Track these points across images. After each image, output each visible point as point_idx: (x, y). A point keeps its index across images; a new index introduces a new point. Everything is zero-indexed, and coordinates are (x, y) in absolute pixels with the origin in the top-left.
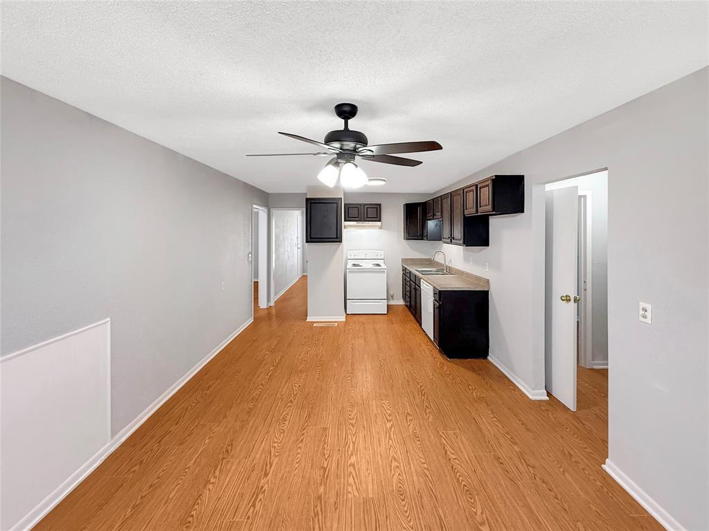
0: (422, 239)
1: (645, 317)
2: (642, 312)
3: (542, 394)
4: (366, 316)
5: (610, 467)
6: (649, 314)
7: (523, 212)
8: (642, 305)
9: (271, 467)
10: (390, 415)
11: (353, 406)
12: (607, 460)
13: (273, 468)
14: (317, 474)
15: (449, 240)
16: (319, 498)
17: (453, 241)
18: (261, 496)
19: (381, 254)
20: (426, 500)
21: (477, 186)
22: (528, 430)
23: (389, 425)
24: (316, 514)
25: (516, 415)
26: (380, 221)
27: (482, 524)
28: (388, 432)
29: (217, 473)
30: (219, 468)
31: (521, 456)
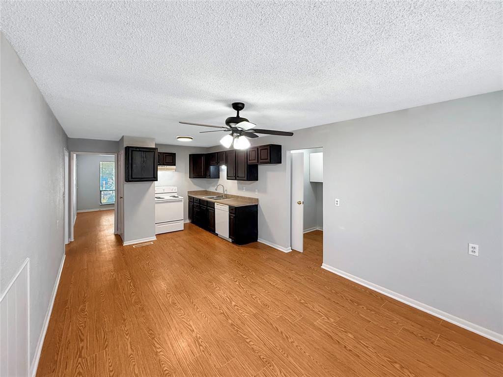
0: (205, 178)
1: (337, 204)
2: (336, 202)
3: (289, 249)
4: (170, 234)
5: (324, 266)
6: (338, 203)
7: (281, 163)
8: (336, 200)
9: (191, 326)
10: (234, 279)
11: (211, 282)
12: (323, 264)
13: (193, 326)
14: (222, 317)
15: (234, 178)
16: (232, 325)
17: (237, 178)
18: (200, 340)
19: (175, 189)
20: (277, 303)
21: (258, 148)
22: (293, 264)
23: (237, 283)
24: (237, 331)
25: (285, 260)
26: (175, 165)
27: (301, 300)
28: (239, 286)
29: (158, 346)
30: (156, 343)
31: (296, 273)
